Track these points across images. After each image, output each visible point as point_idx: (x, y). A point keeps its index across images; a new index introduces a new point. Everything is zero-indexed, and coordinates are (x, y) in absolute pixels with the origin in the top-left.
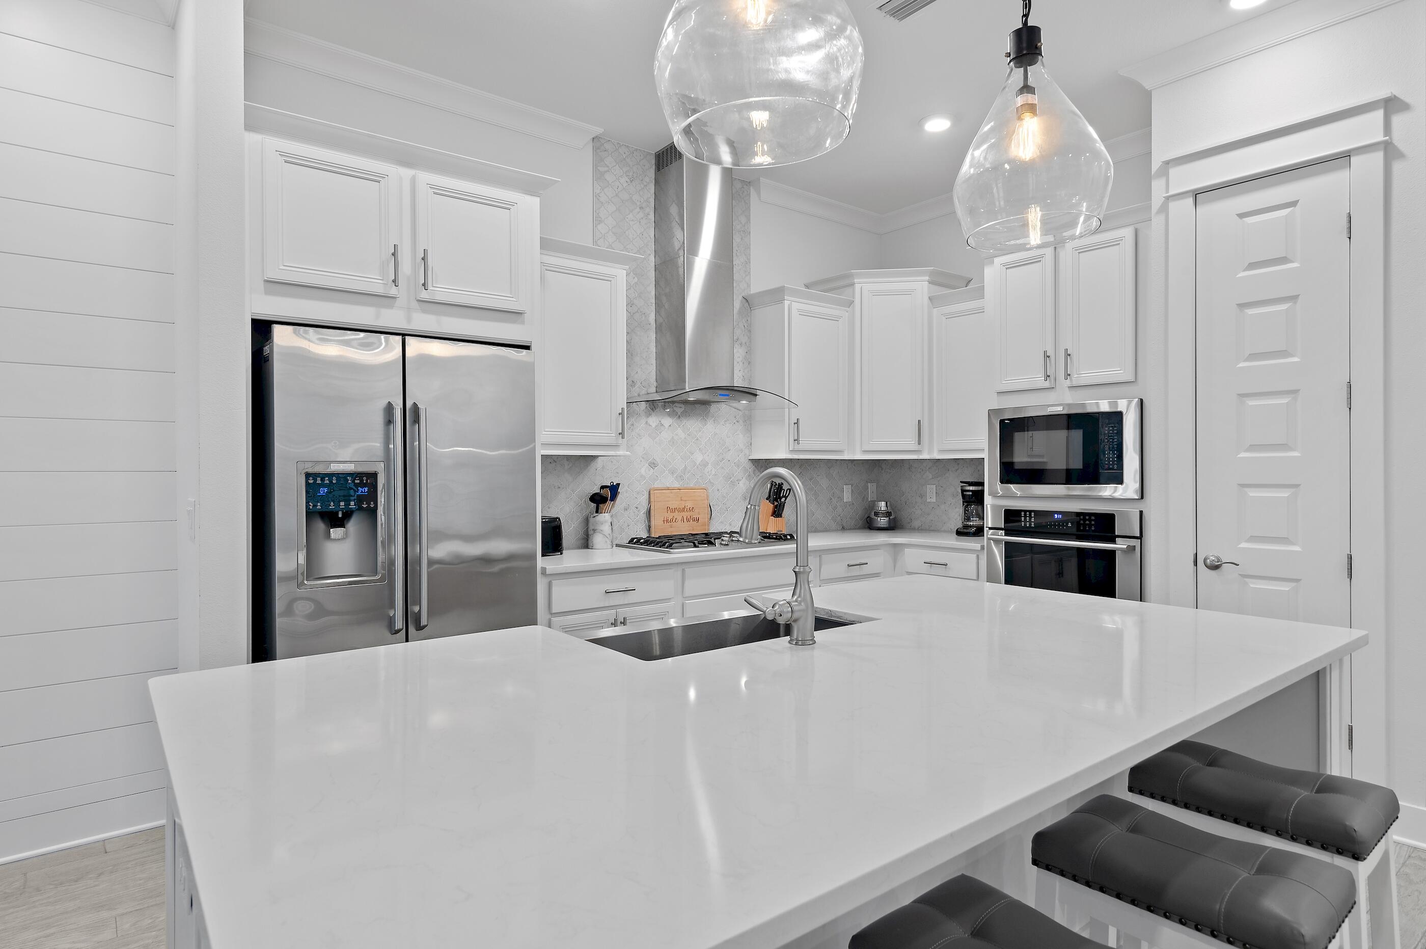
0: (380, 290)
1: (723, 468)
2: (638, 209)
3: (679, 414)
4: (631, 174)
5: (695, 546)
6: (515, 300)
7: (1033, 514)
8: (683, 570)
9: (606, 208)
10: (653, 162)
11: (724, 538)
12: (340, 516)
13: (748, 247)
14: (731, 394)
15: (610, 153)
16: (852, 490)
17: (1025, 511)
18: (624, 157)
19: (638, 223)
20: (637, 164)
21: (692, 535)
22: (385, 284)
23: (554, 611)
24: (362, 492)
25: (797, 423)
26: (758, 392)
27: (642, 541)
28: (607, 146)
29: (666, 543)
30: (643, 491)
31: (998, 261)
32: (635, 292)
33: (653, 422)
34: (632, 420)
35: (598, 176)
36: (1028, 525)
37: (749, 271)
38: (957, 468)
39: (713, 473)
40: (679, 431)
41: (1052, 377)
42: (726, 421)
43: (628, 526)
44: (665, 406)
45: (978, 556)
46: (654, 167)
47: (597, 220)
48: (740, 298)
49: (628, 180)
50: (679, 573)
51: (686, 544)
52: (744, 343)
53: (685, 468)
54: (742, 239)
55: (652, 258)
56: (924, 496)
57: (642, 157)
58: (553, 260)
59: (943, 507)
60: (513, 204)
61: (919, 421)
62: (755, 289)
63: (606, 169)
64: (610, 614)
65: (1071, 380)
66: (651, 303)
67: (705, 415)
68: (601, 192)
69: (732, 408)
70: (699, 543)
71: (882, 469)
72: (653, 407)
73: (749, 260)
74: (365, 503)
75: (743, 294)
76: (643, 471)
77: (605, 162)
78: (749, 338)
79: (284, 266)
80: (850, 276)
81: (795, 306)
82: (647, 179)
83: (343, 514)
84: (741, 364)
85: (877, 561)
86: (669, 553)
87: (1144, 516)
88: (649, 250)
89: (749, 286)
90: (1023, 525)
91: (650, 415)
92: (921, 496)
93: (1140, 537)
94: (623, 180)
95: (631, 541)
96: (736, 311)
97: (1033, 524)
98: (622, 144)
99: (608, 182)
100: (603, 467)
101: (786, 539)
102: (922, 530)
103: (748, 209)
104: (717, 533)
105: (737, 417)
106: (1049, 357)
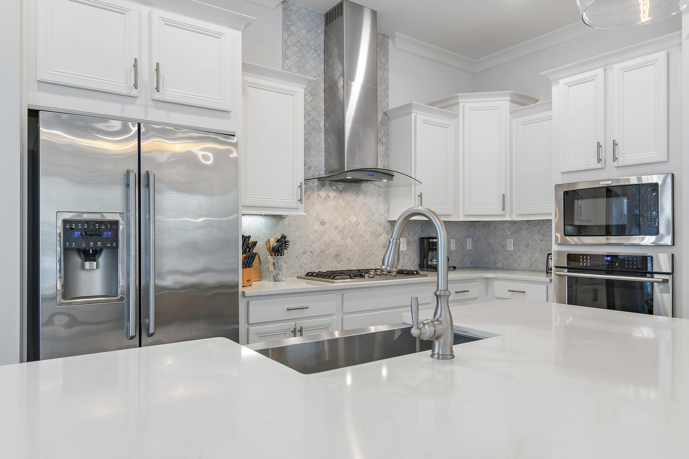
0: (125, 91)
1: (370, 226)
2: (313, 51)
3: (340, 189)
4: (308, 27)
5: (351, 278)
6: (223, 102)
7: (589, 257)
8: (343, 294)
9: (291, 49)
10: (323, 19)
11: (371, 273)
12: (91, 252)
13: (387, 79)
14: (376, 175)
15: (294, 12)
16: (456, 243)
17: (583, 255)
18: (304, 16)
19: (313, 60)
20: (312, 21)
21: (349, 270)
22: (128, 87)
23: (251, 322)
24: (107, 235)
25: (420, 196)
26: (394, 174)
27: (315, 274)
28: (292, 8)
29: (331, 275)
30: (316, 241)
31: (562, 82)
32: (311, 107)
33: (323, 194)
34: (308, 193)
35: (286, 28)
36: (585, 265)
37: (388, 95)
38: (528, 227)
39: (364, 229)
40: (341, 201)
41: (603, 160)
42: (372, 195)
43: (306, 264)
44: (331, 184)
45: (547, 286)
46: (324, 23)
47: (285, 57)
48: (382, 112)
49: (306, 31)
50: (340, 297)
51: (345, 277)
52: (384, 143)
53: (345, 226)
54: (383, 73)
55: (322, 84)
56: (505, 246)
57: (316, 16)
58: (251, 79)
59: (518, 253)
60: (222, 34)
61: (504, 195)
62: (391, 106)
63: (291, 23)
64: (291, 325)
65: (618, 161)
66: (322, 114)
67: (358, 192)
68: (287, 39)
69: (376, 186)
70: (354, 276)
71: (475, 229)
72: (323, 184)
73: (388, 87)
74: (109, 243)
75: (384, 110)
76: (316, 227)
77: (291, 18)
78: (388, 139)
79: (53, 71)
80: (457, 97)
81: (419, 117)
82: (319, 31)
83: (93, 250)
84: (382, 156)
85: (475, 289)
86: (334, 282)
87: (675, 258)
88: (321, 78)
89: (388, 105)
90: (581, 265)
91: (321, 189)
92: (503, 246)
93: (672, 273)
94: (303, 31)
95: (308, 274)
96: (379, 121)
97: (589, 264)
98: (302, 6)
99: (293, 32)
100: (289, 224)
101: (413, 274)
102: (503, 269)
103: (387, 53)
104: (366, 270)
105: (380, 192)
106: (601, 146)
